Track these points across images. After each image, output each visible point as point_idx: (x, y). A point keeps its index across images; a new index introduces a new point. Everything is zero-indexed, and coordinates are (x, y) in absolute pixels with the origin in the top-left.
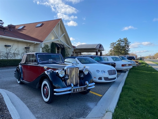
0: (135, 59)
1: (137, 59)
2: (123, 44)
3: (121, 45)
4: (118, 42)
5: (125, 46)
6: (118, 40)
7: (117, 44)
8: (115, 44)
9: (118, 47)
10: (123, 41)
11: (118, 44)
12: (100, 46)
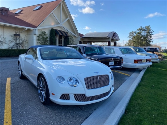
0: (159, 51)
1: (161, 52)
2: (144, 33)
3: (142, 34)
4: (138, 30)
5: (147, 35)
6: (139, 29)
7: (137, 33)
8: (135, 33)
9: (138, 37)
10: (145, 30)
11: (139, 33)
12: (114, 34)
